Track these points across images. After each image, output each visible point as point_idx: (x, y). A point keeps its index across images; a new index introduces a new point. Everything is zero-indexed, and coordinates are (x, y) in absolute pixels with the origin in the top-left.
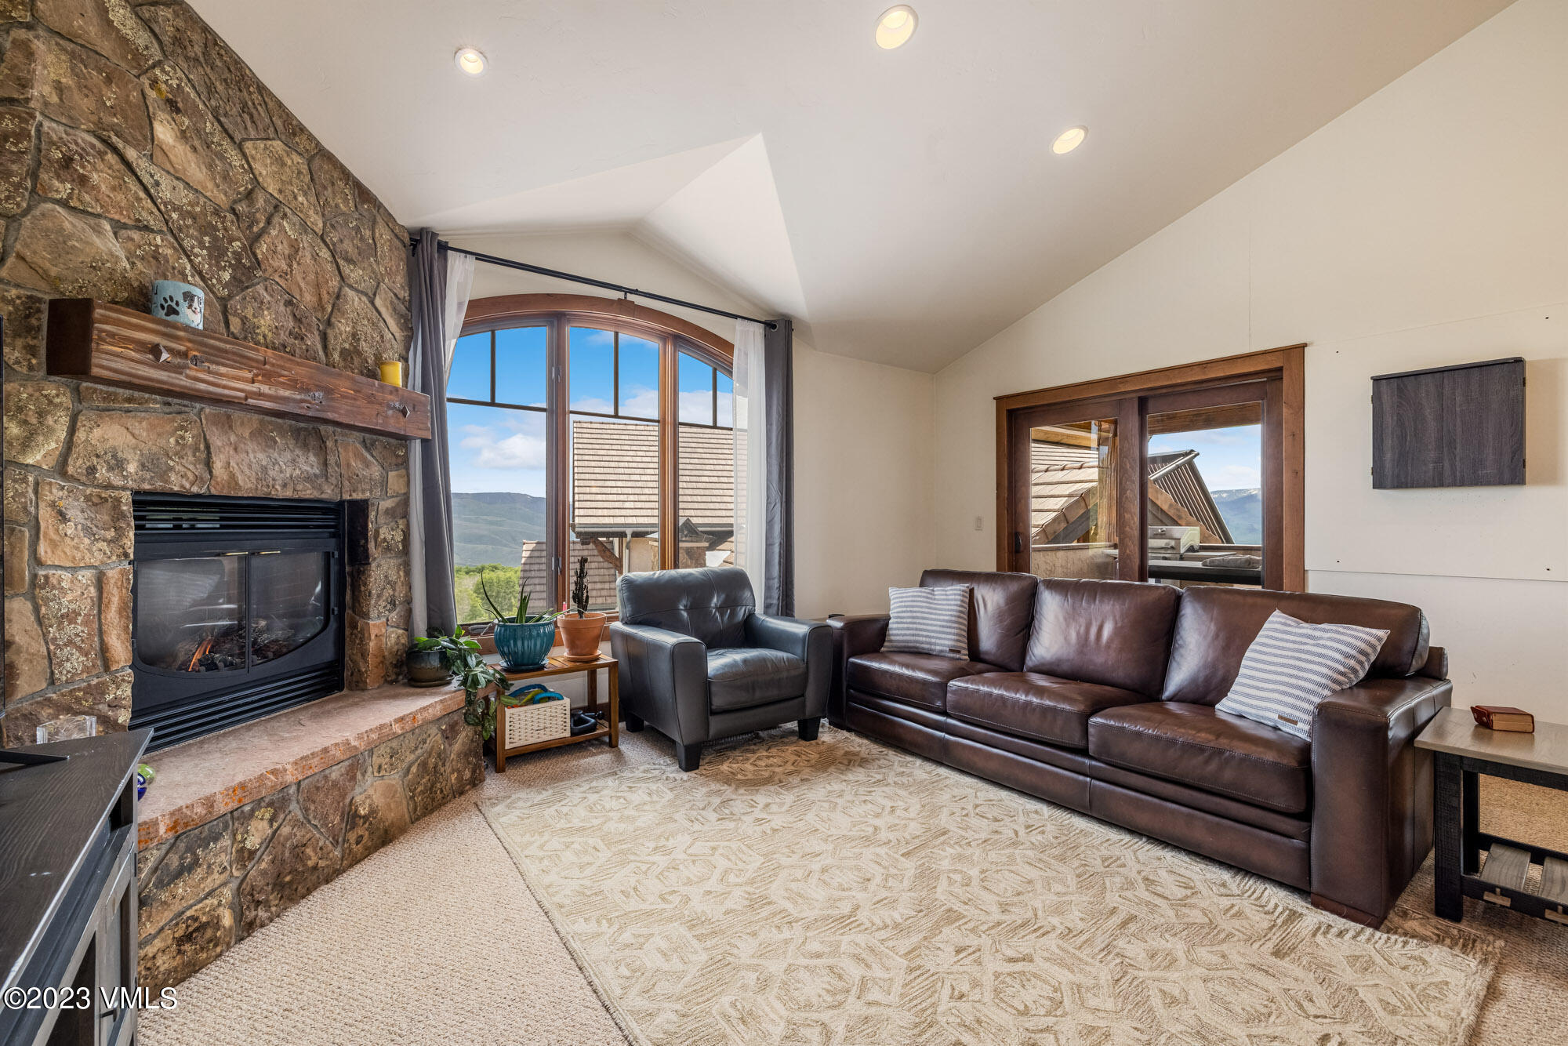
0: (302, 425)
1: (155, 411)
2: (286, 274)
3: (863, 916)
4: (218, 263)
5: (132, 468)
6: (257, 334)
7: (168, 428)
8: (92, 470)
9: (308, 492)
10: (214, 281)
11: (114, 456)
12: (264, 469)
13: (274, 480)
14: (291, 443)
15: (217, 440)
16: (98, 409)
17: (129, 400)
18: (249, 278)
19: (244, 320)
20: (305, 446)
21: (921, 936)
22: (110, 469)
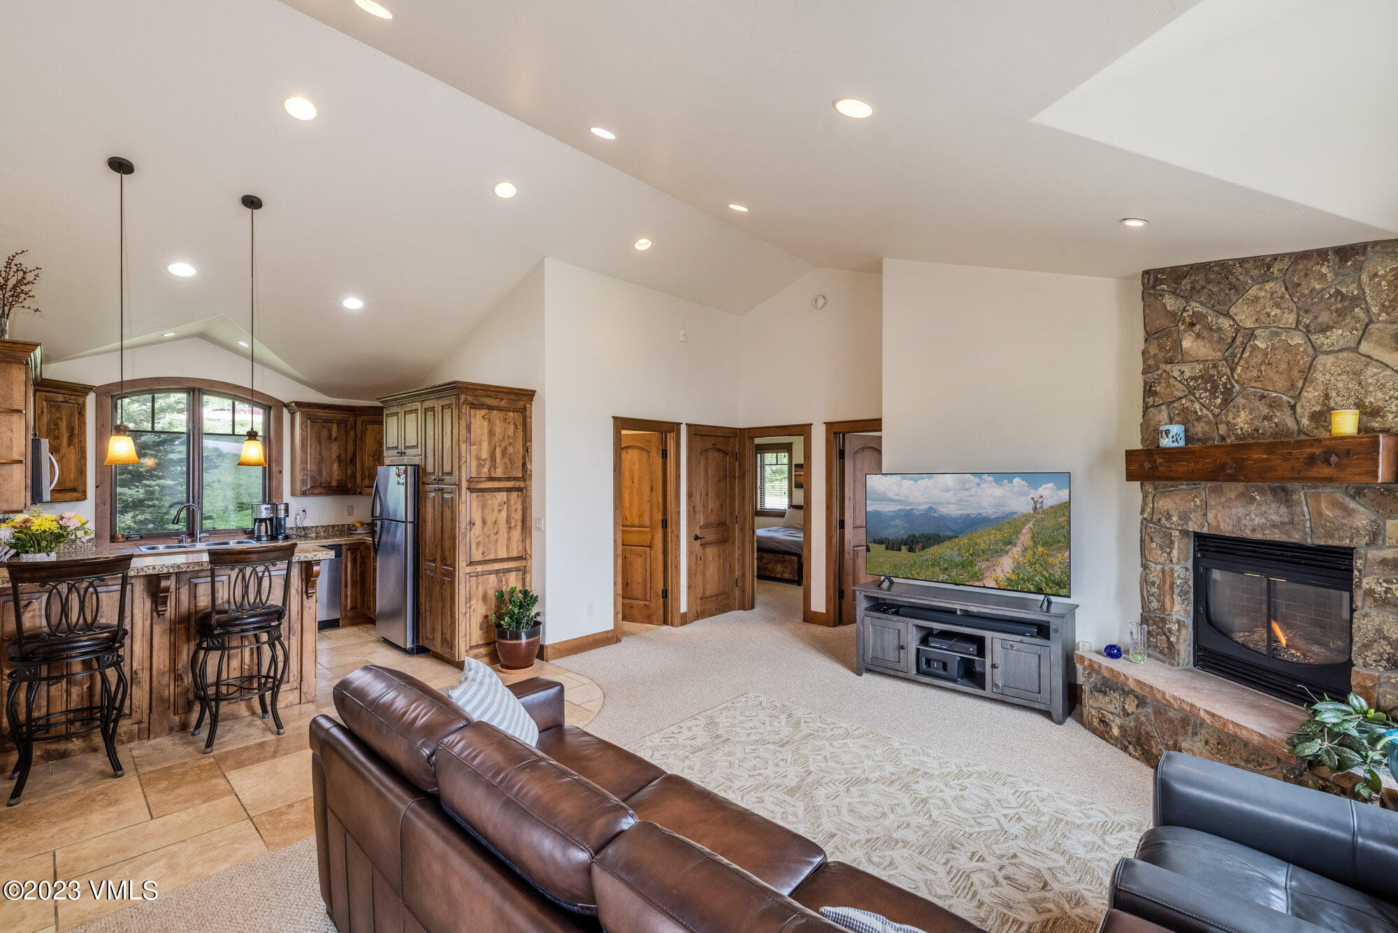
0: (1277, 484)
1: (1184, 489)
2: (1259, 377)
3: (842, 788)
4: (1215, 395)
5: (1175, 519)
6: (1236, 429)
7: (1190, 497)
8: (1159, 520)
9: (1277, 536)
10: (1212, 408)
11: (1168, 514)
12: (1239, 520)
13: (1245, 526)
14: (1270, 497)
15: (1212, 502)
16: (1162, 492)
17: (1172, 486)
18: (1231, 395)
19: (1228, 423)
20: (1279, 501)
21: (806, 781)
22: (1166, 519)
